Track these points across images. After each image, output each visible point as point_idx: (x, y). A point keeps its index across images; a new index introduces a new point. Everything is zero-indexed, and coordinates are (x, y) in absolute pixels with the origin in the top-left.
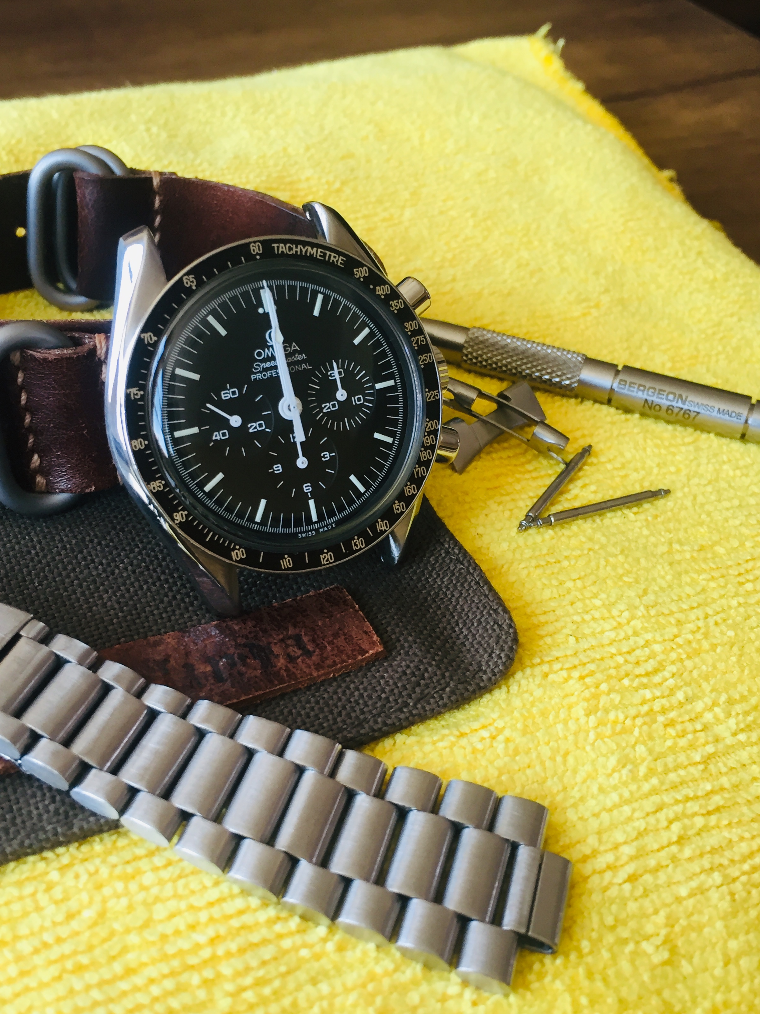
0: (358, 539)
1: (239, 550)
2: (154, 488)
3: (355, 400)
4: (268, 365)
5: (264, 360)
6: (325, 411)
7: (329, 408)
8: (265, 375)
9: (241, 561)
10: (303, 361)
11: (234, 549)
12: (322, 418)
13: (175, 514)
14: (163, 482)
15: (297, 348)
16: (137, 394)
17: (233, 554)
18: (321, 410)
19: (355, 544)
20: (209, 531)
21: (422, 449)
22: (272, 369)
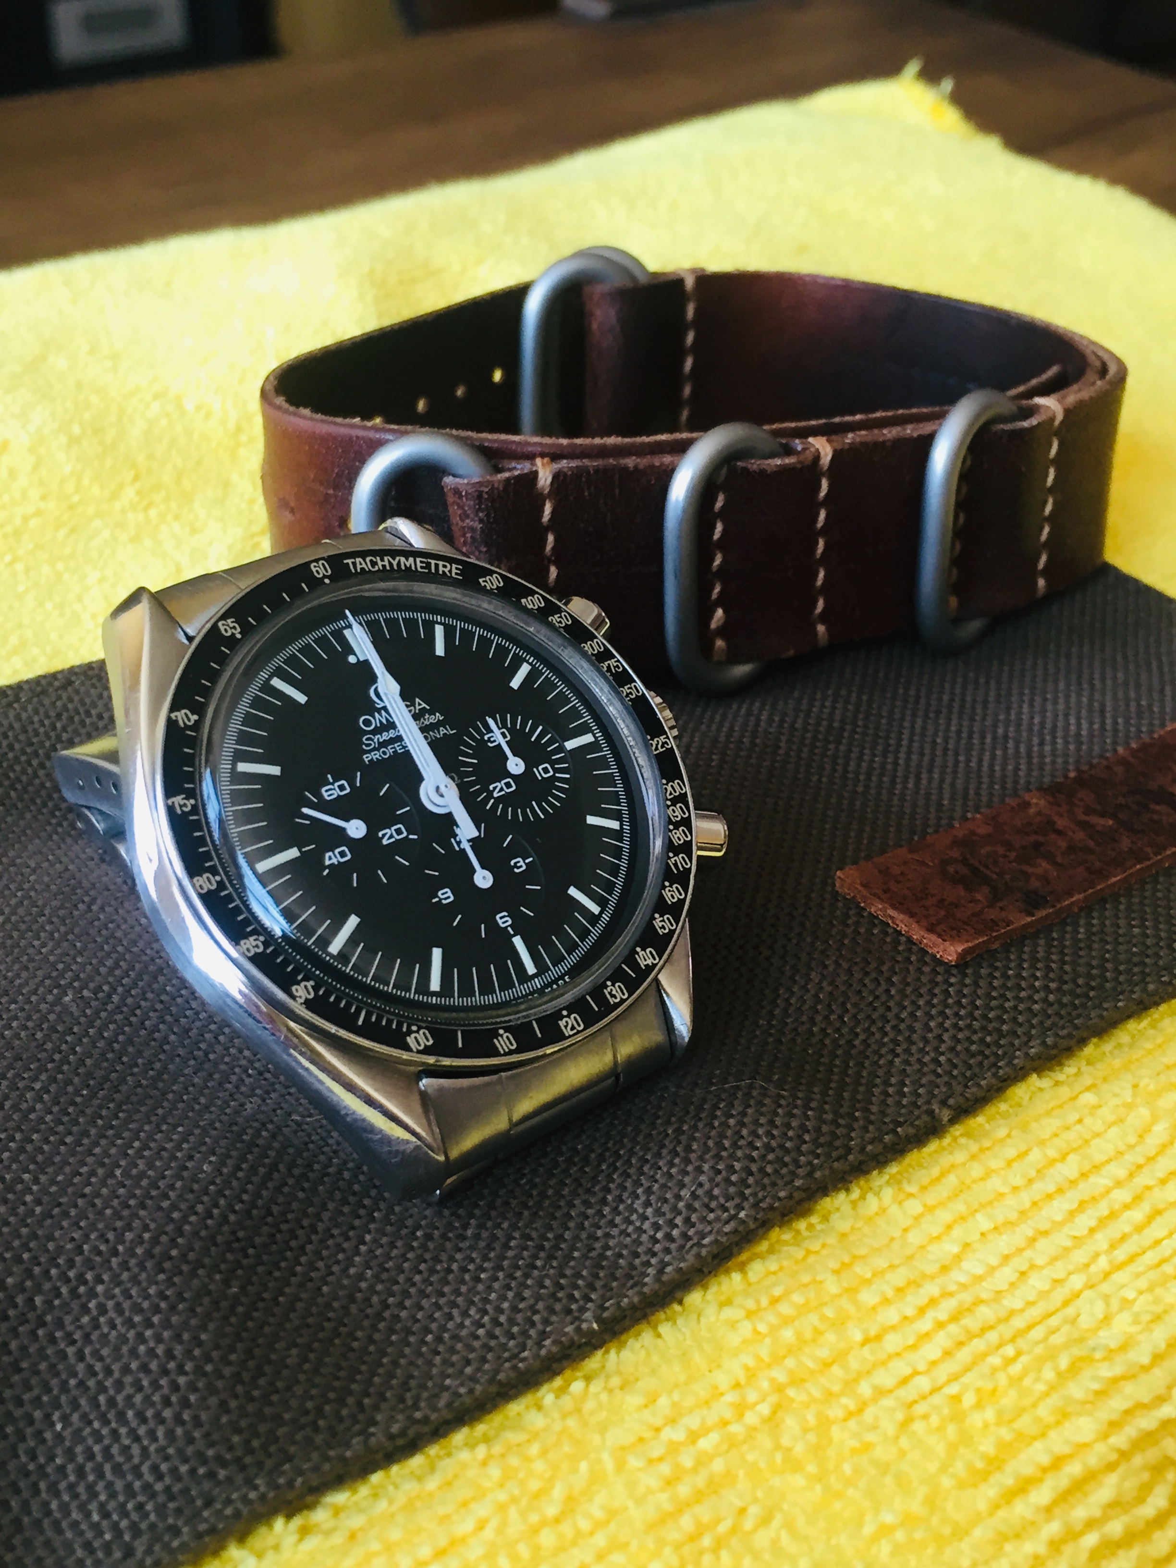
0: (614, 985)
1: (418, 1032)
2: (248, 950)
3: (540, 772)
4: (385, 736)
5: (377, 731)
6: (496, 795)
7: (502, 789)
8: (384, 753)
10: (439, 724)
11: (409, 1032)
13: (294, 988)
14: (262, 938)
15: (424, 705)
16: (184, 805)
17: (410, 1040)
18: (490, 794)
19: (611, 995)
20: (359, 1008)
21: (671, 827)
22: (392, 741)
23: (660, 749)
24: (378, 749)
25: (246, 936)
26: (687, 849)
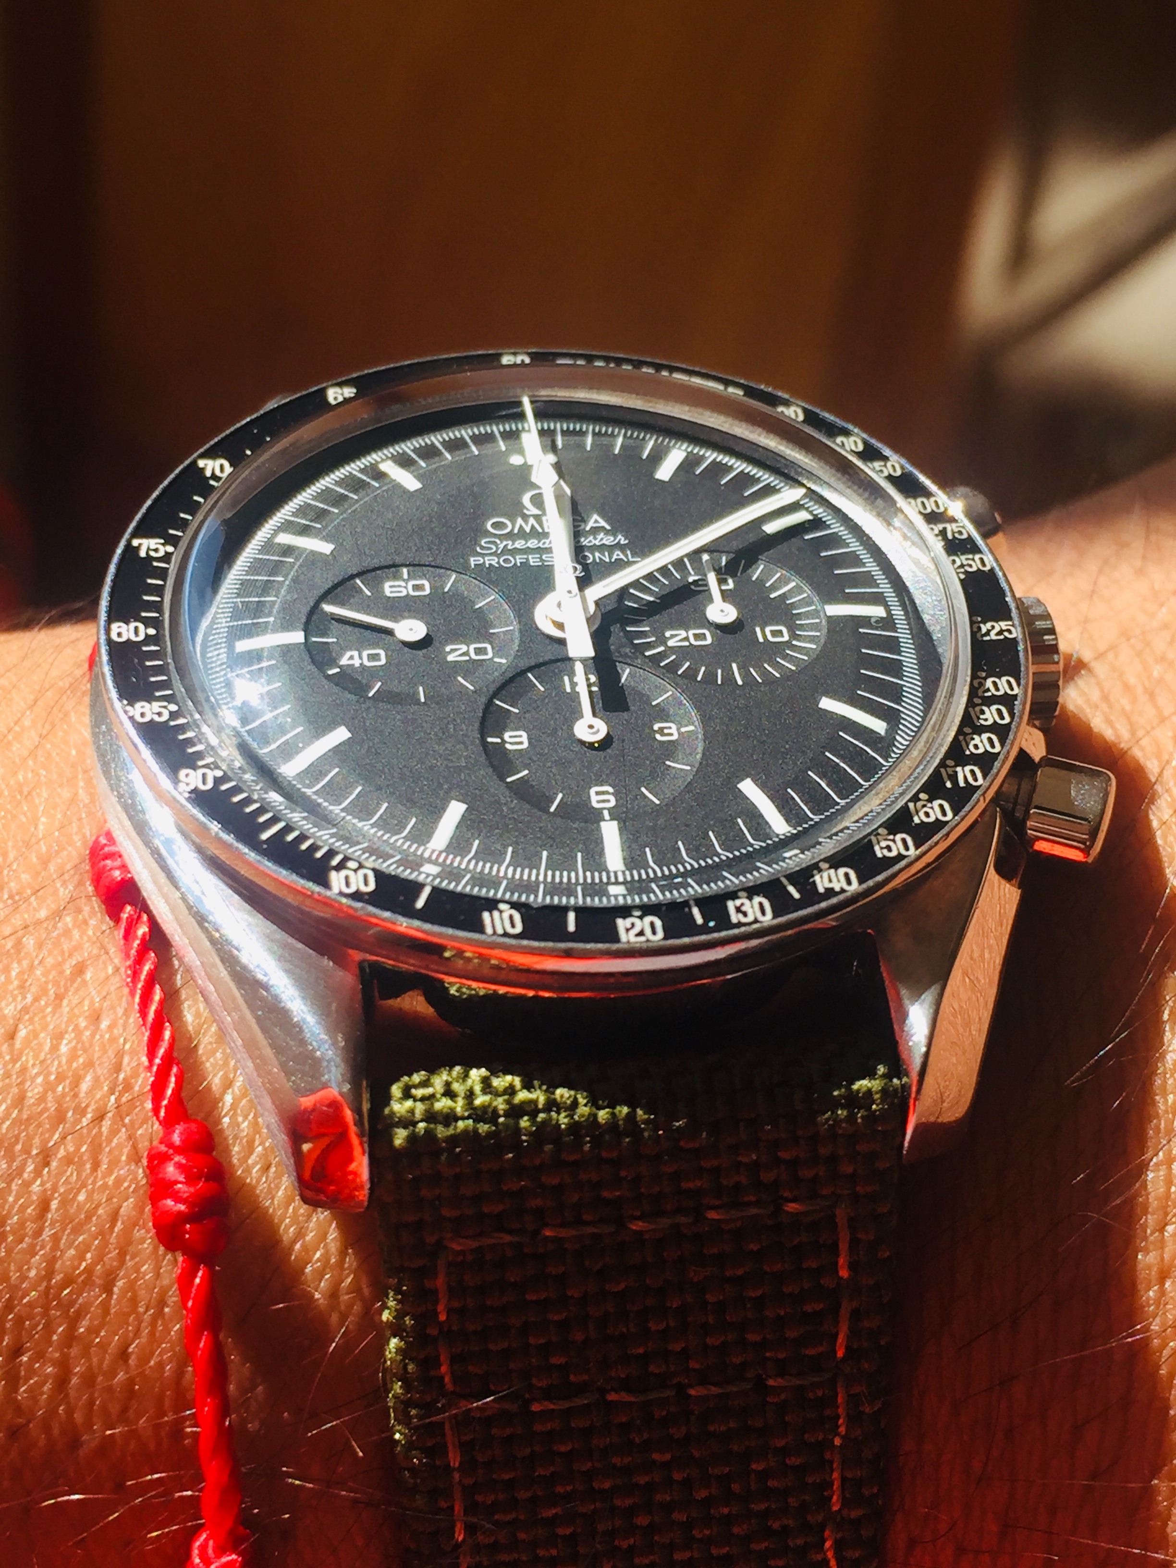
0: (750, 898)
1: (355, 871)
2: (143, 715)
3: (765, 633)
4: (519, 544)
5: (510, 536)
6: (671, 643)
7: (686, 639)
8: (505, 561)
9: (357, 896)
10: (618, 546)
11: (341, 866)
12: (662, 656)
13: (183, 773)
14: (173, 708)
15: (603, 523)
16: (156, 550)
17: (336, 879)
18: (663, 641)
19: (738, 910)
20: (274, 820)
21: (967, 730)
22: (527, 551)
23: (993, 636)
24: (499, 556)
25: (150, 699)
26: (985, 761)
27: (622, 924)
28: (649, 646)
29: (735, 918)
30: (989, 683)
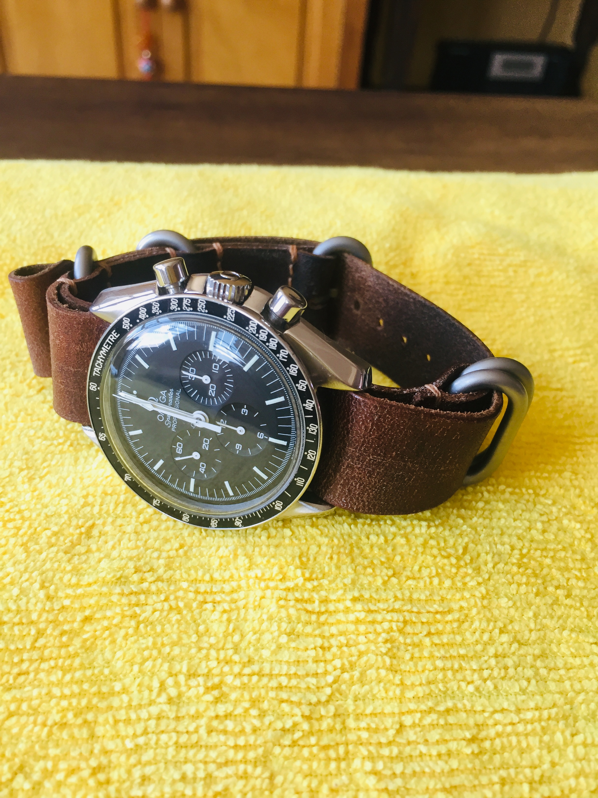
0: (309, 427)
2: (215, 525)
3: (215, 370)
5: (165, 417)
6: (213, 395)
7: (213, 391)
8: (175, 423)
10: (174, 394)
11: (274, 506)
12: (218, 400)
13: (236, 524)
14: (213, 518)
15: (164, 392)
16: (157, 502)
17: (276, 508)
18: (213, 398)
19: (313, 431)
20: (255, 513)
21: (267, 344)
23: (234, 316)
24: (172, 424)
25: (210, 522)
26: (280, 347)
27: (308, 458)
28: (213, 402)
29: (314, 433)
30: (251, 329)
